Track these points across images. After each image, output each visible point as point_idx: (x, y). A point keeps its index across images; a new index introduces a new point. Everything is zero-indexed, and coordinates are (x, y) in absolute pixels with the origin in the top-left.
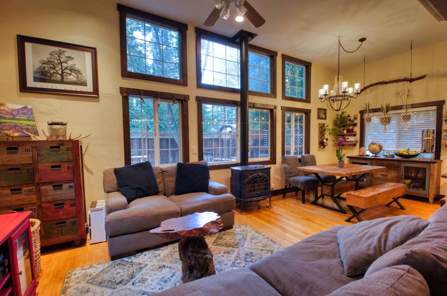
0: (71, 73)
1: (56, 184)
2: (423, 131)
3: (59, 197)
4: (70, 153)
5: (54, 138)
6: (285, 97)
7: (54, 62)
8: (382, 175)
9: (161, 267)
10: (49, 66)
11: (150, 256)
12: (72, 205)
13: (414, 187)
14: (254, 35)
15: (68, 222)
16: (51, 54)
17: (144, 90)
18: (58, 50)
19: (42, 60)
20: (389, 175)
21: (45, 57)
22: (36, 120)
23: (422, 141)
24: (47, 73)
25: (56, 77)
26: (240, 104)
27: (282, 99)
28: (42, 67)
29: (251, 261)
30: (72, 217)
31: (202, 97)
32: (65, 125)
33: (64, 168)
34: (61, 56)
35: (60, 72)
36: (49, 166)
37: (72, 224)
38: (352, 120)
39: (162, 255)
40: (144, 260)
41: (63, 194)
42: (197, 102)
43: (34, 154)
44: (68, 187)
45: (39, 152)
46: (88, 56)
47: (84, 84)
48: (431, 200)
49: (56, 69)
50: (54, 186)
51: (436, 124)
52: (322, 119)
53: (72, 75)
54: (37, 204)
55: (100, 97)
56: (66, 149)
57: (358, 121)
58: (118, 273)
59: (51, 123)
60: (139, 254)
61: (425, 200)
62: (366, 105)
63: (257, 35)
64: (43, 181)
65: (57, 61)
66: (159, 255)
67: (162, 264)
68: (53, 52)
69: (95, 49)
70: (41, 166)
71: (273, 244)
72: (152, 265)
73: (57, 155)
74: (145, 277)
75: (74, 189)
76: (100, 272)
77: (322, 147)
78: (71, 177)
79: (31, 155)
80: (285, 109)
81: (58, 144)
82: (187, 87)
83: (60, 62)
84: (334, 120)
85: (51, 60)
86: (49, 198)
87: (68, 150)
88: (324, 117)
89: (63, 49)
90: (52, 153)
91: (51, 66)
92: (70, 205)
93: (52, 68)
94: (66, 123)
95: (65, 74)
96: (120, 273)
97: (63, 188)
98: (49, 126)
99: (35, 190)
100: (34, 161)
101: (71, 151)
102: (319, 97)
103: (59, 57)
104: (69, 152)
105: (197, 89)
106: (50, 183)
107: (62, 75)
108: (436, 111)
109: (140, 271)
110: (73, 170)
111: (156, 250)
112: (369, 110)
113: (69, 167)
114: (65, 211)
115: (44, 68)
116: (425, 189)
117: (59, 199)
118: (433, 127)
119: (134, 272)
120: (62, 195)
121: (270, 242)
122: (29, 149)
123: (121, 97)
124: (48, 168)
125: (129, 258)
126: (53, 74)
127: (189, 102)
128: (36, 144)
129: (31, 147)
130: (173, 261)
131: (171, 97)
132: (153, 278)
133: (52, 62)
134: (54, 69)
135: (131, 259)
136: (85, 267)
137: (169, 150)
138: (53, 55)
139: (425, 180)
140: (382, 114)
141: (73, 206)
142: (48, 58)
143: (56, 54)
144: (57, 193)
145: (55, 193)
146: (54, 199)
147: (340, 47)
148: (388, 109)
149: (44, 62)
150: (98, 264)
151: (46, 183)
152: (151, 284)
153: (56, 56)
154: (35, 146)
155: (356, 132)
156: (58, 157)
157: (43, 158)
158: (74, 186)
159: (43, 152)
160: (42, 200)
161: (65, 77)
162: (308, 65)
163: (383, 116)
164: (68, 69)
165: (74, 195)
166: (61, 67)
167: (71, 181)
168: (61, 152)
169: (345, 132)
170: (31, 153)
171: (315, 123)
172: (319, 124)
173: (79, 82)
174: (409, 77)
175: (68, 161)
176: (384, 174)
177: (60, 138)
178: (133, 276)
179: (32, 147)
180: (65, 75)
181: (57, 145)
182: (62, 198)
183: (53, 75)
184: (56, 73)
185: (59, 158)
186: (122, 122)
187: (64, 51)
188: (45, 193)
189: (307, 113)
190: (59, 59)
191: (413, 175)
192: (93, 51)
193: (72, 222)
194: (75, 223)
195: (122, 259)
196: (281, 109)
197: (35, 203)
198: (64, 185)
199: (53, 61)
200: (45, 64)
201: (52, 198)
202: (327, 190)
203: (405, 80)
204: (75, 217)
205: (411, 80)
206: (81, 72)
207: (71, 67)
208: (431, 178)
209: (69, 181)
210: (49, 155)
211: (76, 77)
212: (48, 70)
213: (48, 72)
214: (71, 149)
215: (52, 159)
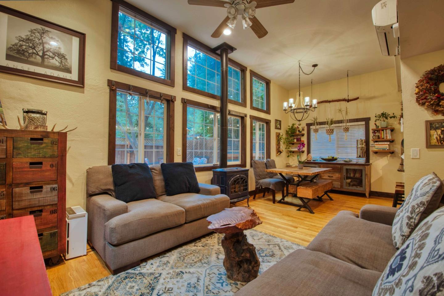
0: (54, 56)
1: (34, 186)
2: (357, 141)
3: (37, 203)
4: (56, 148)
5: (31, 128)
6: (252, 108)
7: (34, 41)
8: (329, 176)
9: (179, 274)
10: (27, 44)
11: (158, 264)
12: (52, 212)
13: (353, 185)
14: (234, 49)
15: (45, 234)
16: (31, 31)
17: (133, 86)
18: (41, 29)
19: (19, 36)
20: (334, 176)
21: (24, 34)
22: (3, 106)
23: (357, 148)
24: (24, 52)
25: (35, 58)
26: (219, 110)
27: (251, 109)
28: (19, 44)
29: (266, 255)
30: (52, 228)
31: (187, 100)
32: (46, 114)
33: (46, 166)
34: (44, 36)
35: (41, 54)
36: (27, 162)
37: (51, 237)
38: (301, 131)
39: (171, 262)
40: (153, 269)
41: (43, 198)
42: (182, 104)
43: (8, 146)
44: (49, 189)
45: (15, 144)
46: (76, 41)
47: (68, 70)
48: (367, 195)
49: (36, 49)
50: (31, 188)
51: (365, 135)
52: (278, 129)
53: (54, 60)
54: (6, 211)
55: (85, 88)
56: (50, 142)
57: (305, 132)
58: (132, 287)
59: (27, 110)
60: (144, 264)
61: (363, 195)
62: (314, 119)
63: (236, 49)
64: (18, 181)
65: (38, 41)
66: (168, 262)
67: (178, 270)
68: (35, 30)
69: (84, 35)
70: (16, 162)
71: (274, 238)
72: (167, 273)
73: (39, 149)
74: (168, 287)
75: (57, 192)
76: (107, 289)
77: (279, 153)
78: (54, 176)
79: (5, 148)
80: (253, 118)
81: (41, 135)
82: (174, 88)
83: (42, 42)
84: (286, 131)
85: (31, 38)
86: (23, 204)
87: (53, 144)
88: (279, 127)
89: (47, 29)
90: (33, 146)
91: (31, 45)
92: (51, 212)
93: (31, 48)
94: (46, 112)
95: (46, 56)
96: (133, 286)
97: (43, 191)
98: (25, 114)
99: (5, 193)
100: (8, 155)
101: (57, 146)
102: (284, 109)
103: (41, 37)
104: (55, 146)
105: (182, 91)
106: (26, 184)
107: (43, 57)
108: (364, 126)
109: (158, 281)
110: (57, 168)
111: (160, 257)
112: (317, 123)
113: (53, 165)
114: (42, 220)
115: (21, 46)
116: (362, 187)
117: (37, 205)
118: (364, 138)
119: (151, 283)
120: (41, 199)
121: (270, 238)
122: (3, 140)
123: (108, 90)
124: (26, 165)
125: (134, 270)
126: (31, 54)
127: (175, 102)
128: (12, 133)
129: (5, 138)
130: (188, 266)
131: (159, 96)
132: (178, 286)
133: (32, 41)
134: (34, 48)
135: (137, 270)
136: (83, 287)
137: (153, 151)
138: (34, 33)
139: (362, 179)
140: (328, 126)
141: (54, 213)
142: (27, 35)
143: (39, 32)
144: (34, 197)
145: (32, 198)
146: (30, 205)
147: (300, 69)
148: (332, 122)
149: (22, 39)
150: (99, 281)
151: (21, 183)
152: (180, 293)
153: (37, 35)
154: (11, 136)
155: (303, 141)
156: (40, 151)
157: (20, 152)
158: (57, 188)
159: (21, 145)
160: (13, 206)
161: (46, 60)
162: (268, 83)
163: (328, 128)
164: (51, 52)
165: (56, 199)
166: (42, 47)
167: (53, 182)
168: (44, 145)
169: (295, 141)
170: (5, 145)
171: (273, 131)
172: (277, 133)
173: (63, 68)
174: (347, 98)
175: (52, 157)
176: (330, 176)
177: (39, 129)
178: (152, 287)
179: (7, 137)
180: (46, 58)
181: (39, 137)
182: (41, 204)
183: (32, 56)
184: (35, 54)
185: (41, 153)
186: (108, 118)
187: (47, 31)
188: (18, 197)
189: (268, 122)
190: (41, 39)
191: (352, 175)
192: (82, 37)
193: (51, 234)
194: (55, 235)
195: (126, 272)
196: (250, 118)
197: (4, 210)
198: (44, 187)
199: (34, 39)
200: (23, 41)
201: (28, 204)
202: (292, 189)
203: (344, 100)
204: (55, 227)
205: (348, 101)
206: (66, 57)
207: (55, 50)
208: (366, 177)
209: (51, 182)
210: (28, 149)
211: (60, 62)
212: (25, 49)
213: (26, 52)
214: (56, 142)
215: (33, 153)
